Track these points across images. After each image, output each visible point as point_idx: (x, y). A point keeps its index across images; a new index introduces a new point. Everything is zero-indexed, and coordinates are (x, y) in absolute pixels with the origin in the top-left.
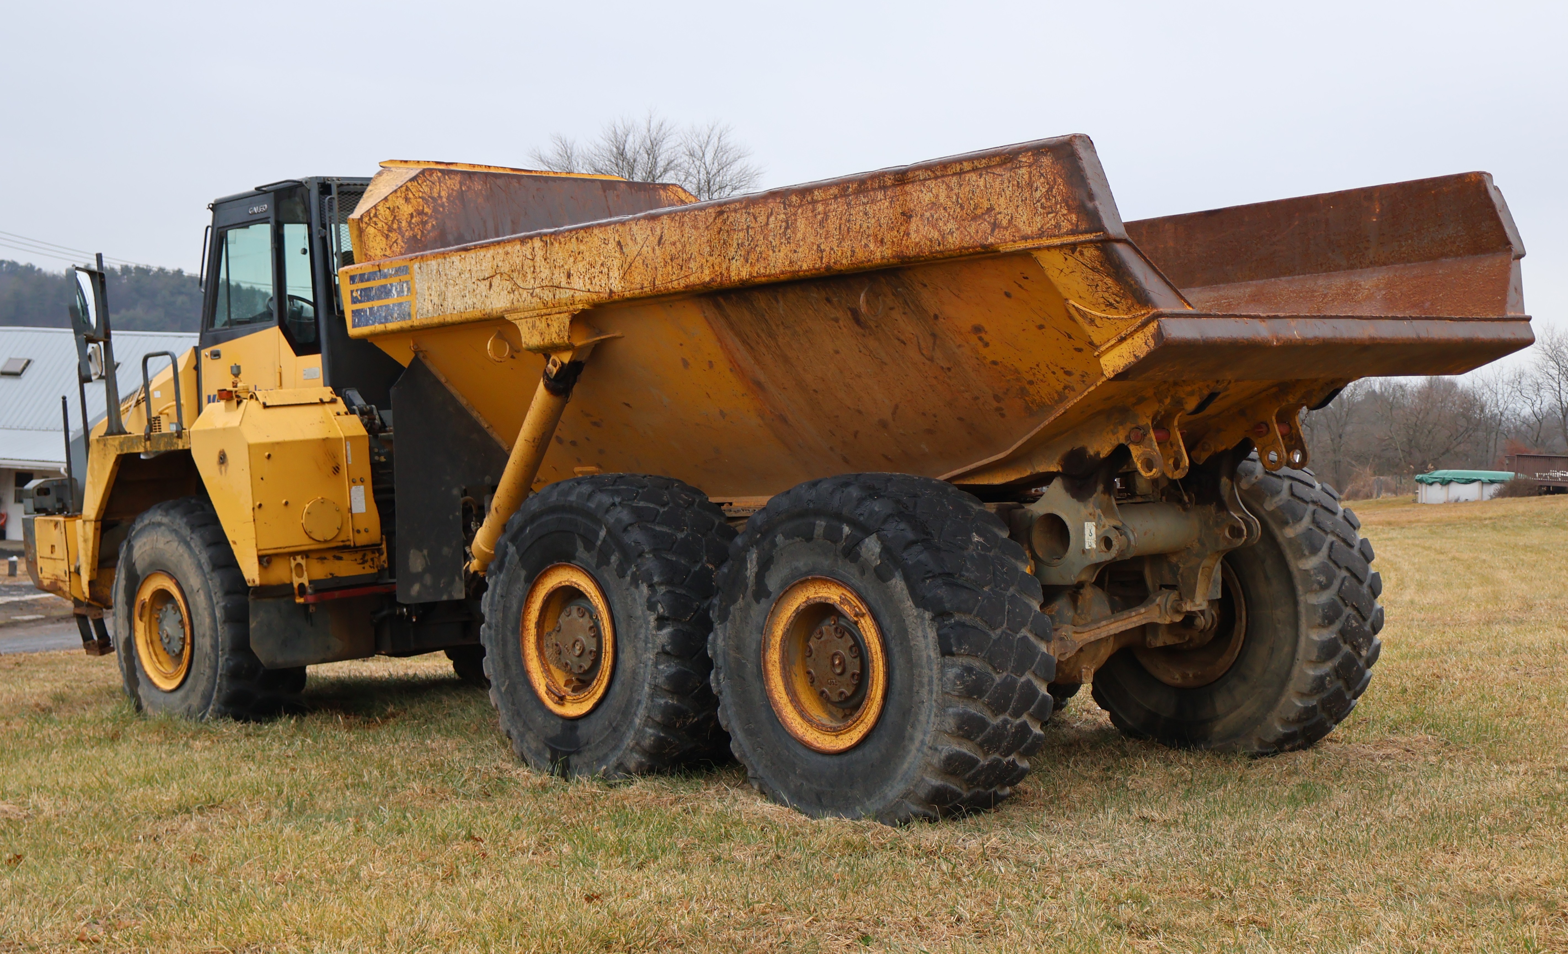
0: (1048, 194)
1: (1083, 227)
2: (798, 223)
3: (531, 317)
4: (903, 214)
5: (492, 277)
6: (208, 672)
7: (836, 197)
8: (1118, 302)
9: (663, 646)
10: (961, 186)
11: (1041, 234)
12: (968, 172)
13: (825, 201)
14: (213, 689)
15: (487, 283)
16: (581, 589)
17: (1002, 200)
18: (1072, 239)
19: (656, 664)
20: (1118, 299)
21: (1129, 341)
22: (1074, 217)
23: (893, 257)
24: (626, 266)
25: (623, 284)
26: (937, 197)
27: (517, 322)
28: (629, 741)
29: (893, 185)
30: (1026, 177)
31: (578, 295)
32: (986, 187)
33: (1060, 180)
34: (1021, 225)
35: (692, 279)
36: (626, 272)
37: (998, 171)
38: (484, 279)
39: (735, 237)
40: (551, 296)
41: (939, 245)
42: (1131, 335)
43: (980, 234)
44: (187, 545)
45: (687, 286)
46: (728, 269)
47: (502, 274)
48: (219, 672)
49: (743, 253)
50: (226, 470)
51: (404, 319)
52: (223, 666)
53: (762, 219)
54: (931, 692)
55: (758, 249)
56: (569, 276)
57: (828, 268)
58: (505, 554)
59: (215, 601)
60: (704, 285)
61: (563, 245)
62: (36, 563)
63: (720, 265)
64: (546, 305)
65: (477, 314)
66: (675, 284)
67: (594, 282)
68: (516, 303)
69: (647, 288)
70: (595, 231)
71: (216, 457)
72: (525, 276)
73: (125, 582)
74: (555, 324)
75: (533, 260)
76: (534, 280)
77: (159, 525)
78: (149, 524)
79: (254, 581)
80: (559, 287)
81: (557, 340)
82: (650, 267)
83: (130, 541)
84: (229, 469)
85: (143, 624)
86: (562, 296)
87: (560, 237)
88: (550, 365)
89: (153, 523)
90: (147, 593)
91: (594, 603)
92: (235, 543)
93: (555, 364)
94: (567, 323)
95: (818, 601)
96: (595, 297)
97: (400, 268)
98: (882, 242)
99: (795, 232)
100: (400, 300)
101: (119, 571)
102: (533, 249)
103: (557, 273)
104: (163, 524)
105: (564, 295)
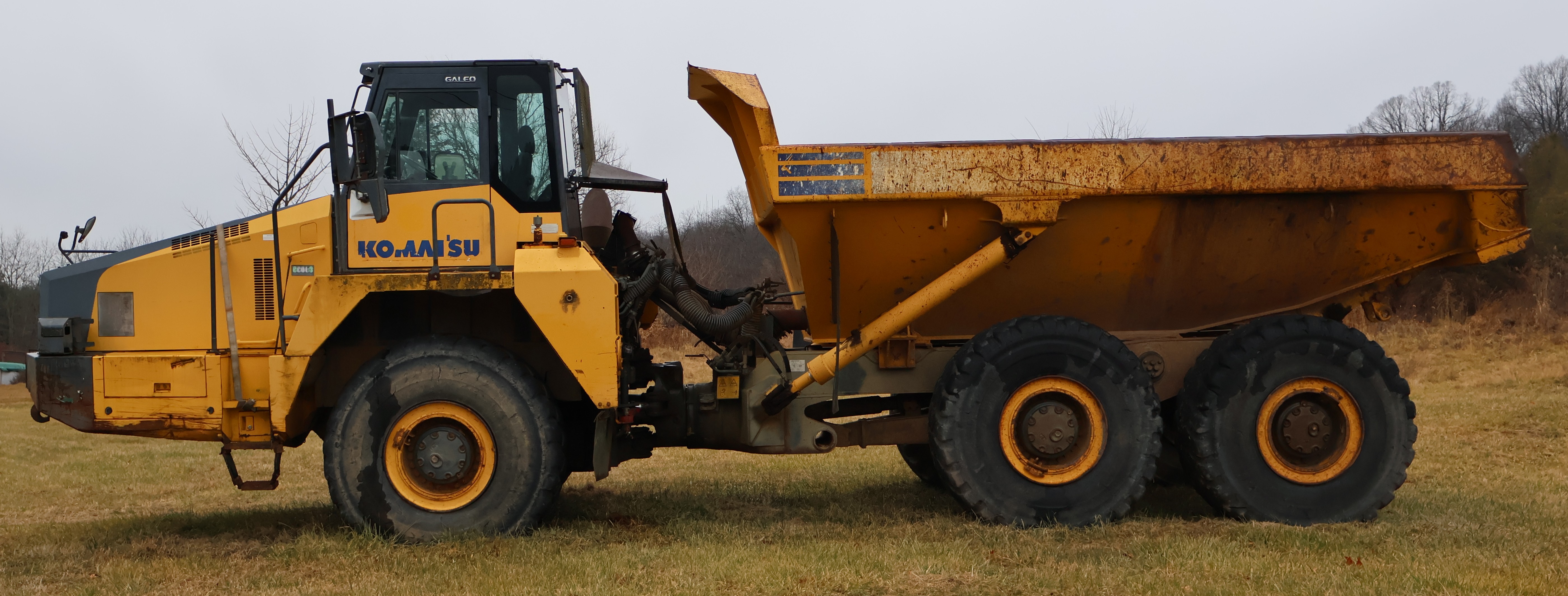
0: (1493, 161)
1: (1514, 181)
2: (1295, 159)
3: (1015, 201)
4: (1383, 162)
5: (972, 169)
6: (523, 489)
7: (1327, 147)
8: (1509, 222)
9: (1159, 428)
10: (1427, 150)
11: (1486, 182)
12: (1433, 143)
13: (1317, 148)
15: (966, 173)
16: (1069, 393)
17: (1459, 162)
18: (1506, 187)
19: (1152, 442)
20: (1510, 221)
21: (1505, 244)
22: (1510, 176)
23: (1375, 186)
24: (1127, 173)
25: (1123, 185)
26: (1409, 154)
27: (998, 204)
28: (1124, 494)
29: (1375, 144)
30: (1477, 150)
31: (1072, 189)
32: (1446, 152)
33: (1501, 155)
34: (1472, 176)
35: (1194, 186)
36: (1128, 176)
37: (1455, 145)
38: (961, 170)
39: (1238, 162)
40: (1041, 187)
41: (1411, 182)
42: (1507, 241)
43: (1441, 179)
44: (495, 375)
45: (1189, 191)
46: (1230, 182)
47: (983, 168)
48: (539, 486)
49: (1245, 173)
50: (574, 309)
51: (855, 193)
52: (545, 481)
53: (1263, 154)
55: (1259, 172)
56: (1064, 174)
57: (1320, 188)
58: (982, 371)
59: (539, 425)
60: (1206, 191)
61: (1058, 153)
62: (90, 404)
63: (1222, 179)
64: (1035, 193)
65: (952, 195)
66: (1177, 189)
67: (1091, 181)
68: (999, 190)
69: (1148, 189)
70: (1093, 146)
71: (560, 297)
72: (1010, 171)
73: (371, 414)
74: (1042, 207)
75: (1020, 160)
76: (1022, 175)
77: (442, 358)
78: (422, 357)
79: (608, 404)
80: (1052, 181)
81: (1044, 219)
82: (1152, 176)
83: (381, 374)
84: (579, 308)
85: (400, 452)
86: (1054, 188)
87: (1055, 147)
88: (1023, 236)
89: (431, 357)
90: (409, 423)
91: (1082, 403)
92: (581, 372)
93: (1028, 235)
94: (1057, 208)
95: (1304, 391)
96: (1092, 191)
97: (851, 153)
98: (1365, 177)
99: (1292, 164)
100: (848, 178)
101: (356, 403)
102: (1022, 153)
103: (1050, 172)
104: (447, 357)
105: (1057, 188)
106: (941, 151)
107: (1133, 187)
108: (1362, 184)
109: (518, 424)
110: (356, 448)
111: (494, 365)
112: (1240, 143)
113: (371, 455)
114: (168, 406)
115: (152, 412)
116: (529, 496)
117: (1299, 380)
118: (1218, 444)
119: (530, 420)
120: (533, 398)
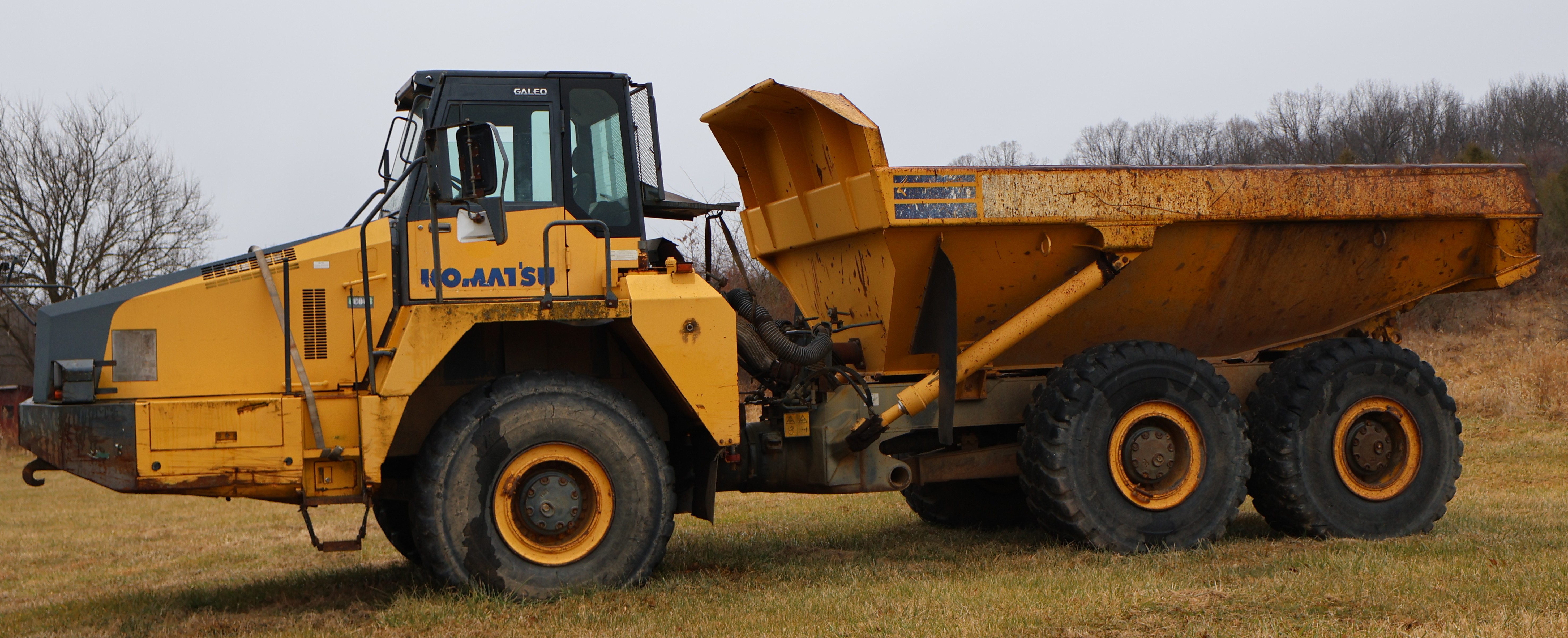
0: (1515, 191)
1: (1532, 210)
2: (1356, 188)
3: (1116, 226)
4: (1428, 191)
5: (1076, 193)
6: (642, 536)
7: (1381, 176)
10: (1462, 180)
11: (1510, 212)
12: (1467, 174)
13: (1374, 177)
14: (645, 552)
15: (1071, 198)
16: (1169, 418)
17: (1488, 191)
18: (1526, 216)
19: (1244, 463)
20: (1524, 248)
21: (1519, 269)
22: (1528, 205)
23: (1422, 214)
24: (1214, 199)
25: (1211, 210)
26: (1448, 184)
27: (1100, 229)
29: (1420, 174)
30: (1502, 181)
31: (1166, 214)
32: (1477, 183)
33: (1521, 186)
34: (1499, 206)
35: (1272, 212)
36: (1215, 202)
37: (1484, 176)
38: (1066, 194)
39: (1308, 190)
40: (1139, 212)
41: (1451, 210)
42: (1520, 267)
43: (1475, 208)
44: (612, 412)
45: (1268, 217)
46: (1303, 209)
47: (1086, 192)
49: (1314, 201)
50: (694, 339)
51: (968, 216)
52: (664, 527)
53: (1329, 182)
54: (1451, 455)
55: (1327, 200)
56: (1159, 200)
57: (1378, 216)
58: (1091, 397)
60: (1282, 217)
61: (1153, 179)
62: (133, 459)
63: (1296, 206)
64: (1133, 218)
65: (1058, 219)
66: (1258, 215)
67: (1183, 206)
68: (1101, 215)
69: (1233, 215)
70: (1184, 172)
71: (679, 326)
72: (1110, 195)
73: (478, 459)
74: (1140, 232)
75: (1120, 185)
76: (1120, 199)
77: (555, 394)
78: (533, 395)
79: (730, 441)
80: (1148, 207)
81: (1141, 244)
82: (1236, 202)
83: (488, 414)
84: (700, 338)
85: (509, 501)
86: (1150, 214)
87: (1150, 172)
88: (1120, 261)
89: (542, 394)
90: (518, 468)
91: (1181, 427)
92: (702, 407)
93: (1124, 260)
94: (1153, 232)
95: (1371, 410)
96: (1183, 217)
97: (963, 176)
98: (1413, 205)
99: (1353, 192)
100: (960, 201)
101: (460, 448)
102: (1120, 177)
103: (1146, 197)
104: (561, 394)
105: (1153, 213)
106: (1048, 174)
107: (1220, 213)
108: (1412, 211)
109: (637, 465)
110: (461, 498)
111: (609, 401)
112: (1309, 172)
113: (478, 505)
114: (233, 458)
115: (211, 466)
116: (650, 544)
117: (1366, 400)
118: (1301, 464)
119: (650, 461)
120: (651, 436)
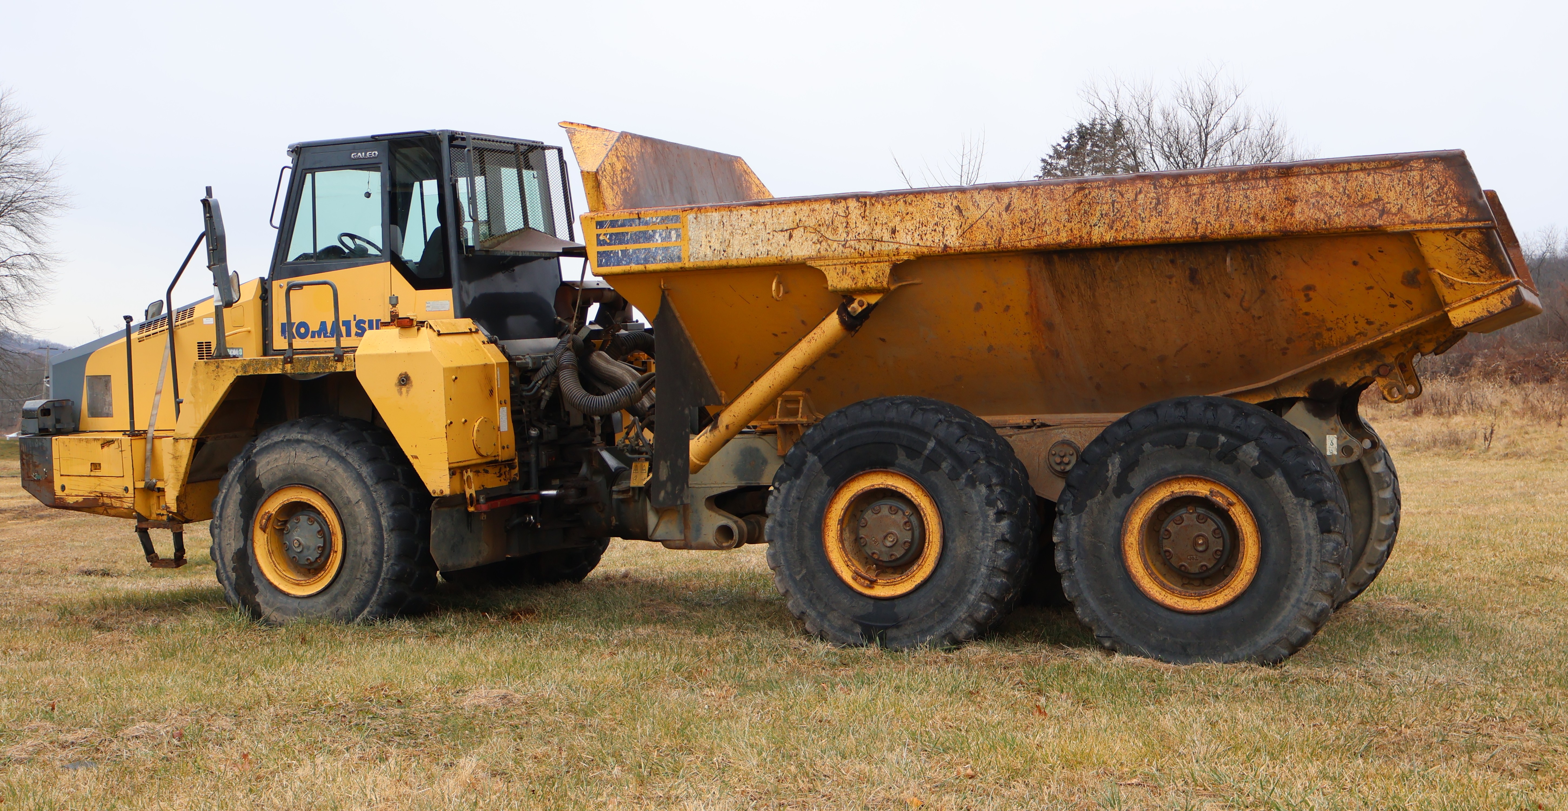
0: (1439, 192)
1: (1471, 217)
2: (1171, 201)
3: (841, 264)
4: (1287, 199)
5: (793, 229)
6: (367, 577)
7: (1213, 183)
8: (1482, 272)
9: (1003, 535)
10: (1348, 181)
11: (1430, 220)
12: (1356, 171)
13: (1201, 186)
14: (372, 592)
15: (787, 235)
16: (901, 491)
17: (1392, 194)
18: (1461, 225)
19: (994, 551)
20: (1483, 270)
21: (1484, 301)
22: (1464, 210)
23: (1276, 231)
24: (966, 227)
25: (961, 241)
26: (1323, 187)
27: (823, 269)
28: (962, 613)
29: (1276, 177)
30: (1418, 178)
31: (903, 248)
32: (1374, 183)
33: (1451, 182)
34: (1411, 213)
35: (1045, 239)
36: (966, 231)
37: (1387, 172)
38: (782, 231)
39: (1098, 208)
40: (869, 247)
41: (1325, 223)
42: (1487, 296)
43: (1367, 218)
44: (342, 460)
45: (1039, 245)
46: (1089, 234)
47: (805, 227)
48: (383, 575)
49: (1107, 222)
50: (407, 392)
51: (672, 261)
52: (388, 570)
53: (1130, 196)
54: (1309, 561)
55: (1125, 219)
56: (894, 231)
57: (1204, 237)
58: (804, 462)
59: (381, 511)
60: (1060, 245)
61: (886, 207)
62: (51, 481)
63: (1080, 230)
64: (862, 255)
65: (772, 260)
66: (1026, 243)
67: (924, 238)
68: (823, 253)
69: (991, 246)
70: (927, 196)
71: (395, 380)
72: (835, 230)
73: (241, 497)
74: (871, 271)
75: (847, 217)
76: (848, 234)
77: (298, 441)
78: (282, 441)
79: (442, 492)
80: (881, 240)
81: (874, 285)
82: (995, 228)
83: (249, 457)
84: (413, 390)
85: (266, 535)
86: (883, 248)
87: (883, 200)
88: (855, 305)
89: (289, 441)
90: (273, 506)
91: (915, 502)
92: (416, 457)
93: (861, 304)
94: (888, 271)
95: (1184, 494)
96: (925, 250)
97: (668, 217)
98: (1263, 219)
99: (1167, 207)
100: (665, 244)
101: (230, 486)
102: (847, 208)
103: (878, 229)
104: (303, 441)
105: (886, 248)
106: (762, 210)
107: (973, 243)
108: (1259, 229)
109: (362, 510)
110: (230, 530)
111: (341, 449)
112: (1101, 184)
113: (242, 537)
114: (99, 485)
115: (89, 490)
116: (375, 585)
117: (1177, 480)
118: (1074, 557)
119: (373, 507)
120: (377, 483)
